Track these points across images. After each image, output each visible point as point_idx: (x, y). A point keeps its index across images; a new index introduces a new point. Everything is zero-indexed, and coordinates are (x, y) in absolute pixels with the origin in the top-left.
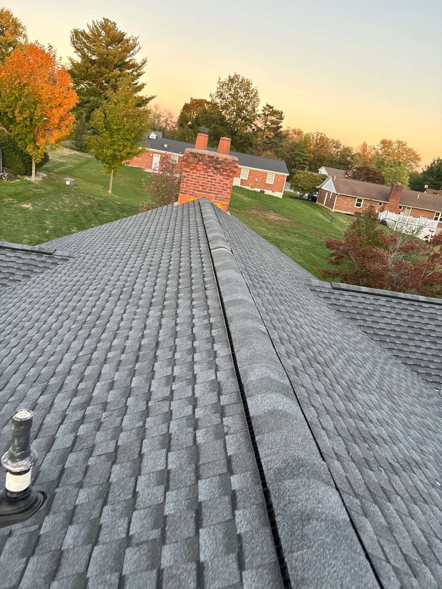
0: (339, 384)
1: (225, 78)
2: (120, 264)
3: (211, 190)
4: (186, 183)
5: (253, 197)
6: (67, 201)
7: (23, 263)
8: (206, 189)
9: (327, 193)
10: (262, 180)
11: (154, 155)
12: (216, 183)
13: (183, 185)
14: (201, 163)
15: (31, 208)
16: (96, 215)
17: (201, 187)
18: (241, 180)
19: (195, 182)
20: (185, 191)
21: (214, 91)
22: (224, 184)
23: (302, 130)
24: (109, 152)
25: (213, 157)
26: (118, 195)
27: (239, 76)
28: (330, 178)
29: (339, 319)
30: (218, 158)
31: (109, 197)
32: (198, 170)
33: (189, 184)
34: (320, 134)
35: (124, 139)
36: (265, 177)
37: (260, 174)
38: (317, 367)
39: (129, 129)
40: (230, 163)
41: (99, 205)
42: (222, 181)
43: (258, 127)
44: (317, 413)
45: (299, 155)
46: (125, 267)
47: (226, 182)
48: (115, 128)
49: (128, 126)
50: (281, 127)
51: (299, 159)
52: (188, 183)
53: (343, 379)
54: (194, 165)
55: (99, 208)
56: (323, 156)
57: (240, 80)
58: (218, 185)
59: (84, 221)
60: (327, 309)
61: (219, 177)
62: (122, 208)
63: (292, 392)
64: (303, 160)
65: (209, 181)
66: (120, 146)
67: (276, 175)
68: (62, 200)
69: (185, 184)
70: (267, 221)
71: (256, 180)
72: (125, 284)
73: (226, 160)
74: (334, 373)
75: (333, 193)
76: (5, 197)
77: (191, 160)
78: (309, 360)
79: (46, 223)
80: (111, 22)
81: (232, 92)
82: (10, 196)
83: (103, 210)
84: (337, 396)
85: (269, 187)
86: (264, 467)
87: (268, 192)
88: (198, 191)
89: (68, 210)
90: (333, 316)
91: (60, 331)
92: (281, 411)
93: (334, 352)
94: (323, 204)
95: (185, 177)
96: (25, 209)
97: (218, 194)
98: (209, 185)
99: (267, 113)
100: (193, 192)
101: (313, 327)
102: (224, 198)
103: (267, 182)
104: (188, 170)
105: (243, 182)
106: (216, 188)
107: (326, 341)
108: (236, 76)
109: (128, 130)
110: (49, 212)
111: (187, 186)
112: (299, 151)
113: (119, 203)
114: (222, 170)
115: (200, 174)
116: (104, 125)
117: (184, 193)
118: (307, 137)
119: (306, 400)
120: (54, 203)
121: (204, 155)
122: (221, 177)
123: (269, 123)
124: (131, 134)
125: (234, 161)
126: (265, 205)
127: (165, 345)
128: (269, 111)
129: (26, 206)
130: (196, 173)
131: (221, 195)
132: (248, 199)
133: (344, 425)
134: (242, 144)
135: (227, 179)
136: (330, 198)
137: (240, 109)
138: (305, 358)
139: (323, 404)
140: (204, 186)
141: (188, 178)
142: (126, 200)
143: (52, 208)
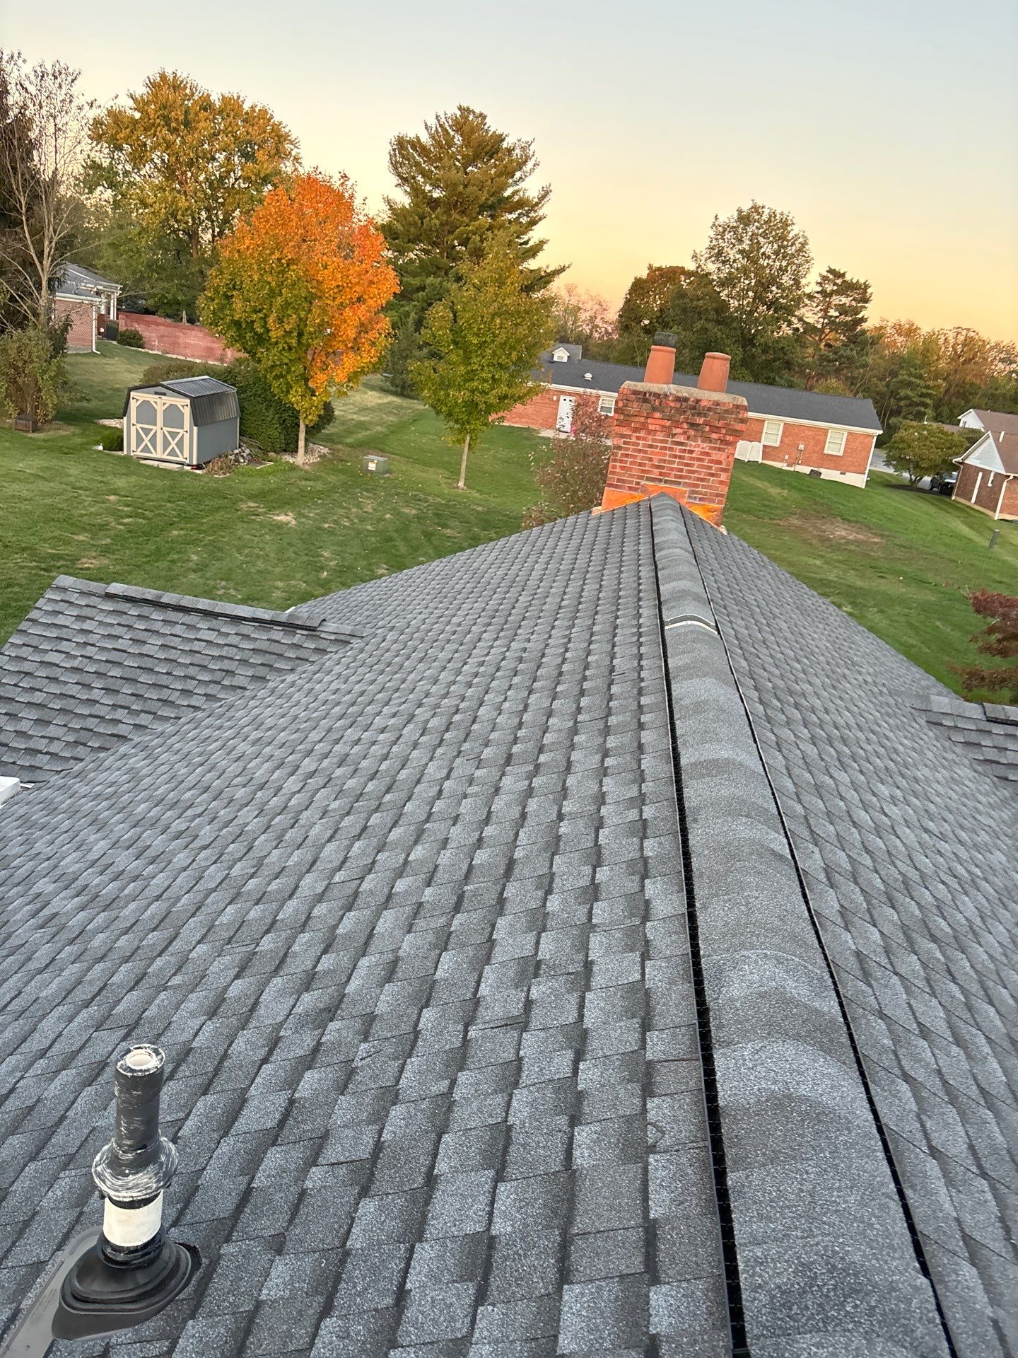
0: (991, 1003)
1: (728, 215)
2: (456, 655)
3: (681, 477)
4: (621, 461)
5: (791, 487)
6: (370, 507)
7: (253, 650)
8: (668, 475)
9: (981, 474)
10: (816, 445)
11: (562, 397)
12: (692, 459)
13: (614, 467)
14: (657, 415)
15: (294, 522)
16: (428, 535)
17: (657, 471)
18: (764, 446)
19: (643, 458)
20: (618, 480)
21: (702, 246)
22: (712, 461)
23: (918, 323)
24: (461, 396)
25: (686, 400)
26: (478, 491)
27: (763, 207)
28: (988, 437)
29: (1004, 802)
30: (698, 401)
31: (459, 496)
32: (649, 432)
33: (628, 465)
34: (964, 332)
35: (494, 365)
36: (822, 438)
37: (809, 433)
38: (929, 952)
39: (505, 344)
40: (726, 411)
41: (437, 515)
42: (708, 454)
43: (808, 324)
44: (919, 1100)
45: (909, 384)
46: (466, 663)
47: (716, 455)
48: (475, 342)
49: (503, 337)
50: (863, 320)
51: (909, 393)
52: (626, 462)
53: (1005, 987)
54: (642, 420)
55: (436, 521)
56: (972, 384)
57: (765, 217)
58: (696, 463)
59: (403, 549)
60: (971, 774)
61: (699, 446)
62: (486, 521)
63: (845, 1039)
64: (920, 396)
65: (675, 456)
66: (485, 381)
67: (850, 434)
68: (359, 506)
69: (618, 464)
70: (827, 544)
71: (801, 447)
72: (458, 705)
73: (718, 404)
74: (979, 967)
75: (997, 474)
76: (242, 500)
77: (634, 408)
78: (905, 929)
79: (322, 556)
80: (474, 113)
81: (746, 246)
82: (251, 497)
83: (445, 526)
84: (984, 1041)
85: (833, 462)
86: (742, 1277)
87: (828, 474)
88: (648, 479)
89: (370, 528)
90: (987, 795)
91: (306, 814)
92: (806, 1099)
93: (984, 901)
94: (970, 499)
95: (619, 448)
96: (280, 526)
97: (697, 486)
98: (675, 466)
99: (829, 288)
100: (638, 483)
101: (927, 831)
102: (711, 494)
103: (826, 452)
104: (625, 431)
105: (767, 452)
106: (694, 472)
107: (960, 870)
108: (756, 209)
109: (503, 345)
110: (331, 532)
111: (622, 468)
112: (910, 375)
113: (480, 509)
114: (707, 428)
115: (654, 440)
116: (451, 337)
117: (616, 486)
118: (931, 341)
119: (888, 1060)
120: (342, 512)
121: (666, 395)
122: (705, 445)
123: (833, 313)
124: (510, 354)
125: (738, 407)
126: (822, 505)
127: (526, 873)
128: (835, 284)
129: (282, 518)
130: (644, 439)
131: (704, 487)
132: (779, 490)
133: (1001, 1139)
134: (767, 365)
135: (719, 449)
136: (990, 485)
137: (764, 285)
138: (895, 924)
139: (939, 1072)
140: (663, 467)
141: (627, 449)
142: (494, 502)
143: (335, 522)
